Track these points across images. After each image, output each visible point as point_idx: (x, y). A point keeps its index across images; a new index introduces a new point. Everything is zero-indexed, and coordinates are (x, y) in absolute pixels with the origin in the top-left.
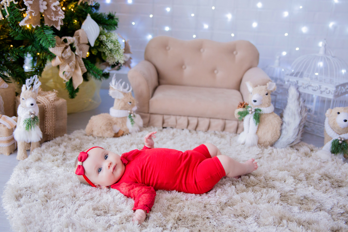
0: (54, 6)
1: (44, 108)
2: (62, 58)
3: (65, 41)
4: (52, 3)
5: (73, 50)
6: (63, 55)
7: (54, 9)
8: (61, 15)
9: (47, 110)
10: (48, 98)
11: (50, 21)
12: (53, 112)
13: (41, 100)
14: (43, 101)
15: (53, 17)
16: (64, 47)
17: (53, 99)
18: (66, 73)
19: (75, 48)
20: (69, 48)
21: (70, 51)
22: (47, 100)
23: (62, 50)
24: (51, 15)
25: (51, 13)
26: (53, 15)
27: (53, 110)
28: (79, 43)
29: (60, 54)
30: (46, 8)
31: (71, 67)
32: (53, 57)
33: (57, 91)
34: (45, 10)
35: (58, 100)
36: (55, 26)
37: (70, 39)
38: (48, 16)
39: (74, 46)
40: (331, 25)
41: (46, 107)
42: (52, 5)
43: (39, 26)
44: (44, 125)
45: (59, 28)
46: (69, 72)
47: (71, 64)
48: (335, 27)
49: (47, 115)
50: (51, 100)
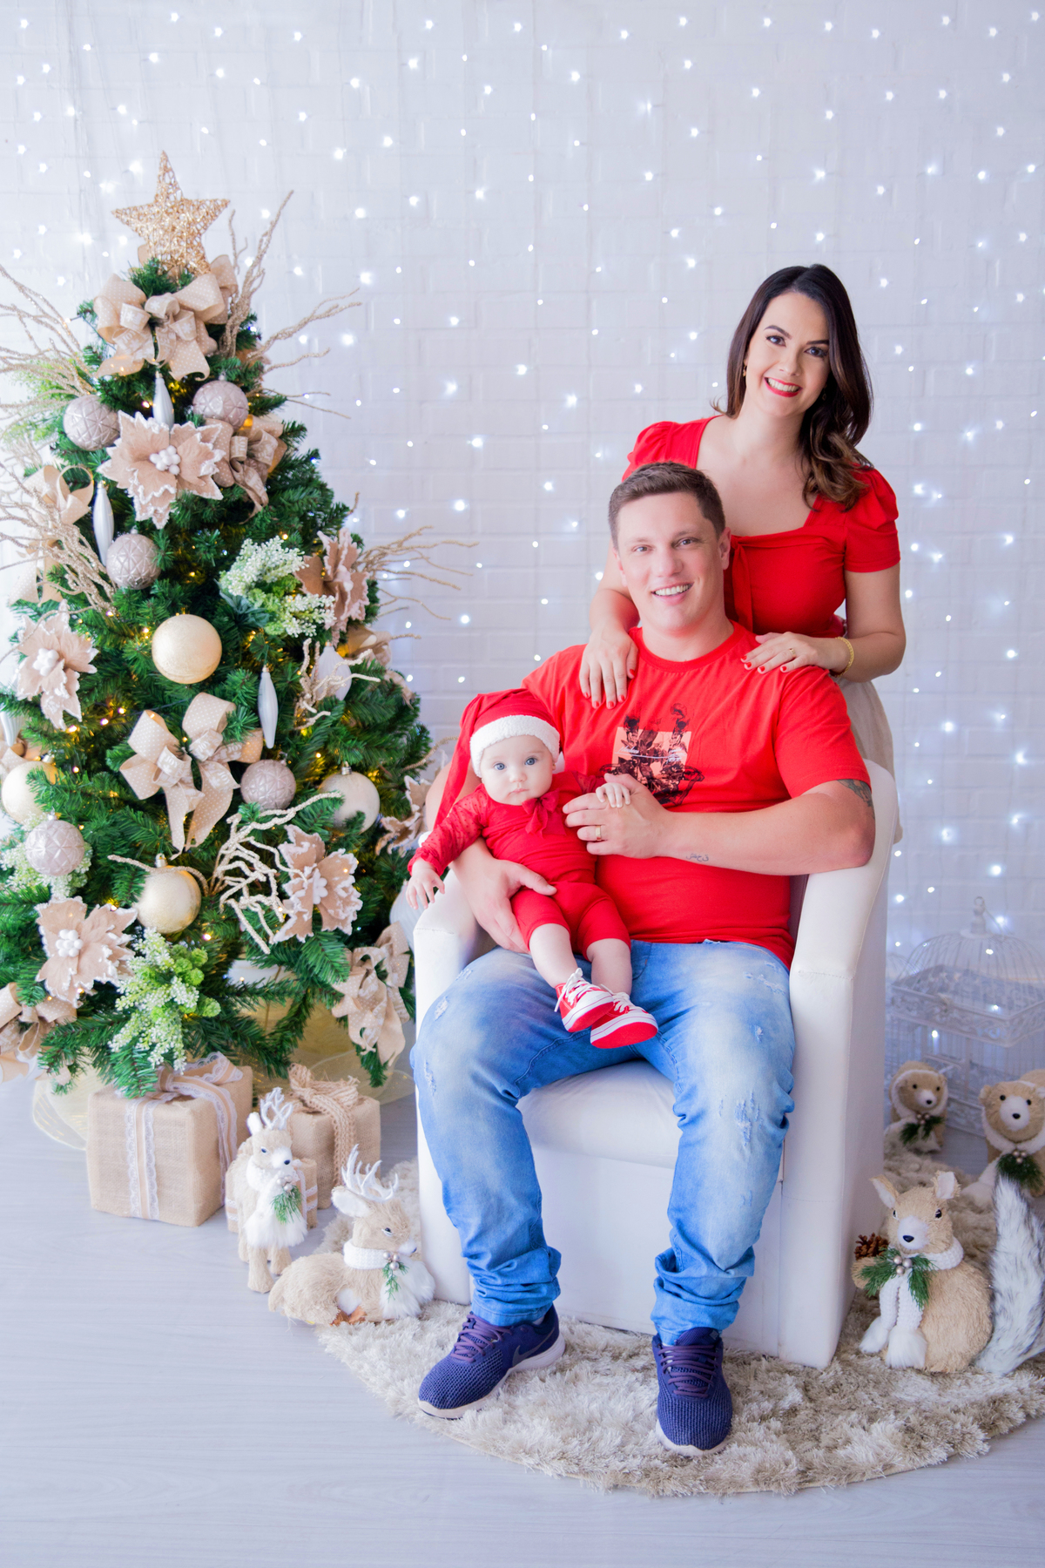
0: (345, 889)
1: (332, 1127)
2: (359, 999)
3: (365, 959)
4: (339, 882)
5: (382, 976)
6: (361, 990)
7: (343, 894)
8: (356, 903)
9: (339, 1130)
10: (337, 1100)
11: (334, 919)
12: (352, 1134)
13: (325, 1107)
14: (329, 1110)
15: (340, 911)
16: (362, 975)
17: (351, 1103)
18: (366, 1032)
19: (385, 971)
20: (374, 974)
21: (377, 981)
22: (339, 1106)
23: (360, 981)
24: (335, 908)
25: (336, 901)
26: (339, 907)
27: (352, 1128)
28: (391, 954)
29: (356, 990)
30: (324, 893)
31: (376, 1017)
32: (337, 997)
33: (355, 1080)
34: (322, 898)
35: (361, 1101)
36: (341, 928)
37: (376, 953)
38: (331, 911)
39: (383, 969)
40: (1015, 820)
41: (338, 1124)
42: (340, 886)
43: (311, 935)
44: (333, 1165)
45: (348, 930)
46: (372, 1028)
47: (378, 1008)
48: (1027, 826)
49: (339, 1142)
50: (345, 1104)
